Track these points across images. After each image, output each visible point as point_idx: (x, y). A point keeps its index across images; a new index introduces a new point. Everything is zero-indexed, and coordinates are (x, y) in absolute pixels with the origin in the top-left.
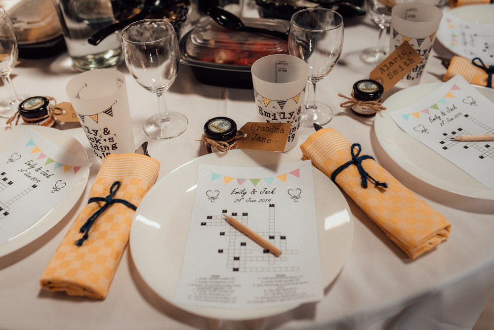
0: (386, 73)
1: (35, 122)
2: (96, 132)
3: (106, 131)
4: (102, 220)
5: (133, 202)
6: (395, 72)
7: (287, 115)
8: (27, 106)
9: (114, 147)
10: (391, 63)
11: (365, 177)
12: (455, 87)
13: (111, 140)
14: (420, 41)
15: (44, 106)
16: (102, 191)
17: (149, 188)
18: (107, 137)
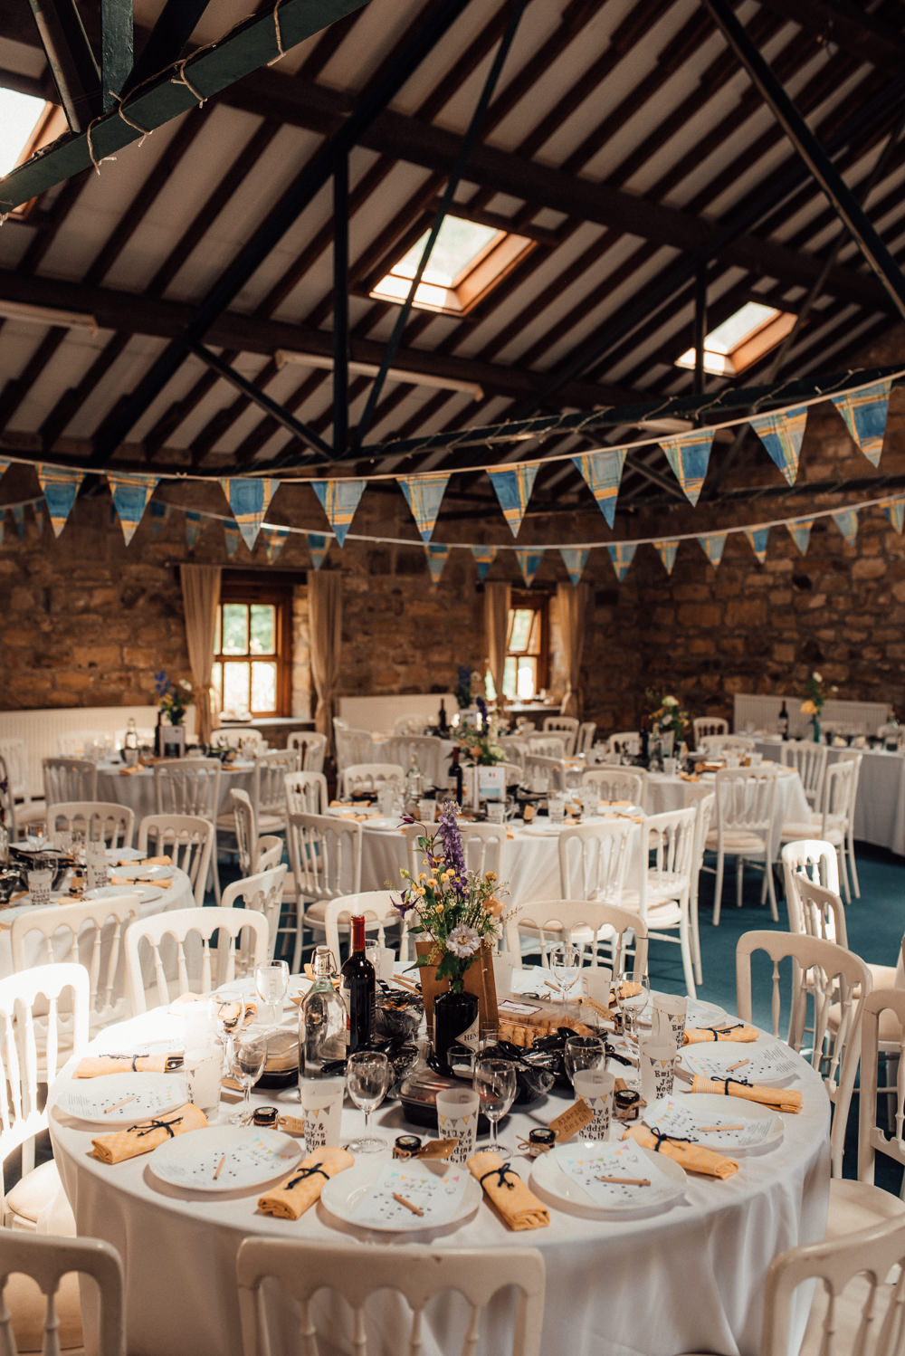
0: (563, 1126)
1: (263, 1125)
2: (314, 1126)
3: (321, 1127)
4: (304, 1181)
5: (328, 1174)
6: (571, 1126)
7: (459, 1134)
8: (260, 1112)
9: (323, 1143)
10: (568, 1118)
11: (503, 1180)
12: (626, 1148)
13: (323, 1135)
14: (593, 1100)
15: (274, 1114)
16: (308, 1165)
17: (344, 1169)
18: (320, 1132)
